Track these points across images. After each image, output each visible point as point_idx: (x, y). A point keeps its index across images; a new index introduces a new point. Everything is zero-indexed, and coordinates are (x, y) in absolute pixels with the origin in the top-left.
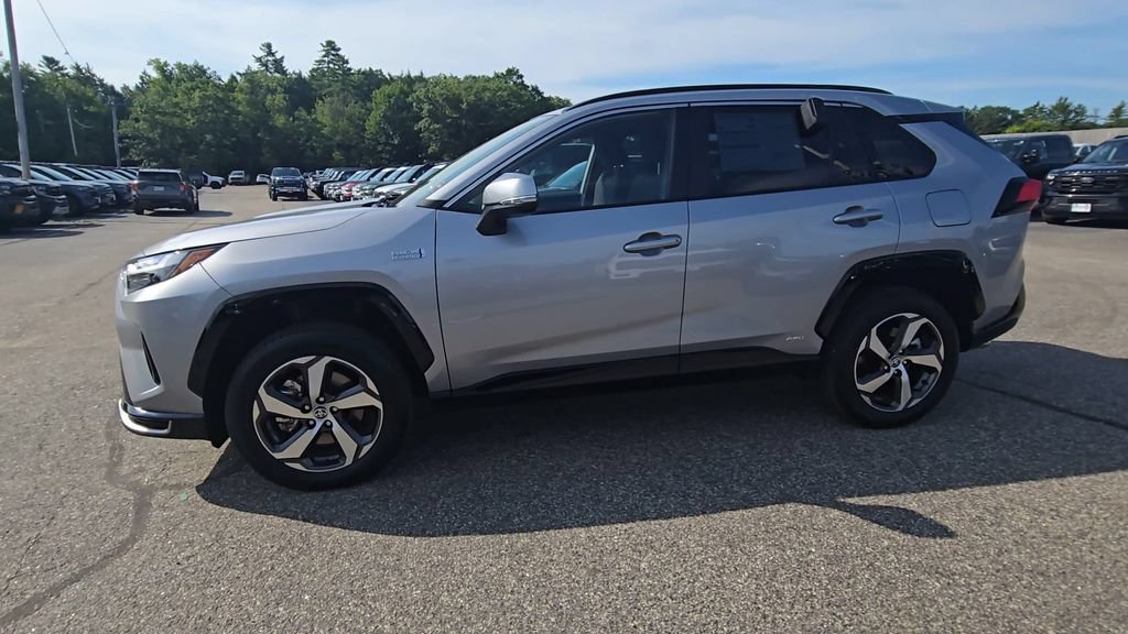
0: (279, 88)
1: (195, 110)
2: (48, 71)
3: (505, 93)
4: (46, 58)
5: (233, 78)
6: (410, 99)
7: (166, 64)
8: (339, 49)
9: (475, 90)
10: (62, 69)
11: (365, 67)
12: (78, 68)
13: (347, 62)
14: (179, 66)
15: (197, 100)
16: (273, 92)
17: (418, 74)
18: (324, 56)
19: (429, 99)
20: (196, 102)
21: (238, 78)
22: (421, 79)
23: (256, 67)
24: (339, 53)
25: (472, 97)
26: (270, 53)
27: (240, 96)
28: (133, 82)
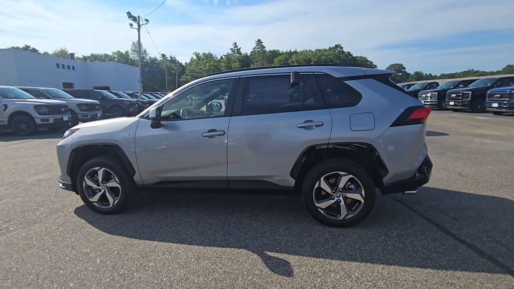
0: (237, 60)
1: (206, 71)
2: (162, 59)
3: (332, 56)
4: (162, 54)
5: (222, 57)
6: (289, 62)
7: (199, 54)
8: (262, 43)
9: (317, 56)
10: (166, 58)
11: (272, 49)
12: (171, 57)
13: (265, 48)
14: (204, 54)
15: (207, 67)
16: (235, 62)
17: (295, 50)
18: (256, 46)
19: (297, 60)
20: (207, 68)
21: (224, 57)
22: (295, 52)
23: (230, 52)
24: (263, 44)
25: (316, 59)
26: (236, 47)
27: (223, 64)
28: (188, 61)
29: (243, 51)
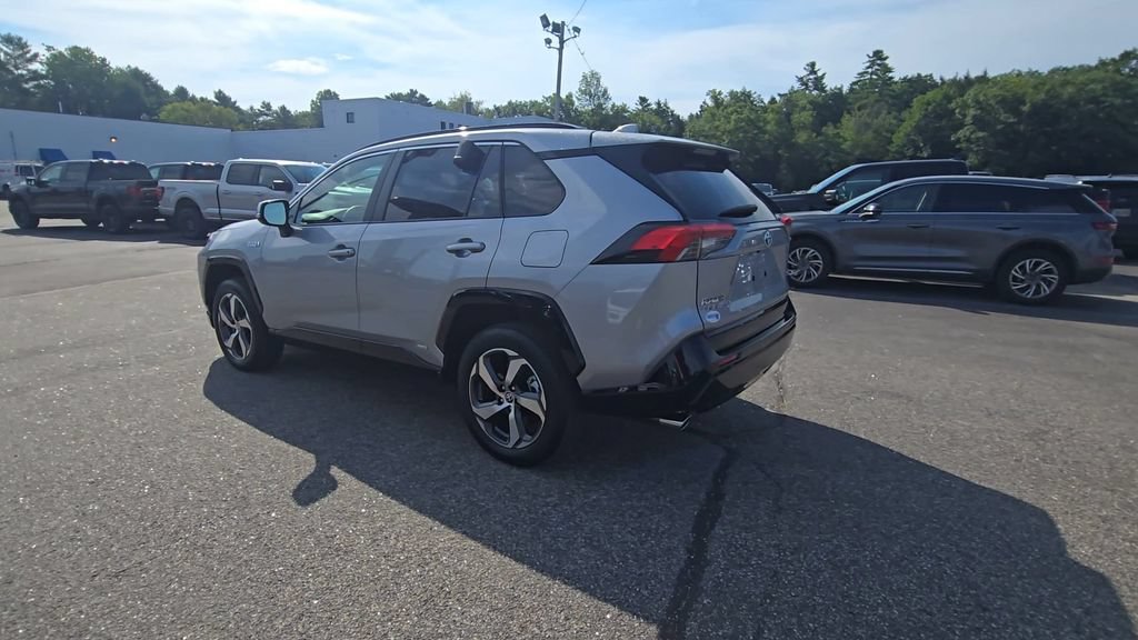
0: (808, 106)
1: (729, 132)
2: (640, 107)
3: (1099, 86)
4: (641, 98)
5: (773, 100)
6: (953, 105)
7: (720, 93)
8: (887, 58)
9: (1047, 87)
10: (649, 105)
11: (911, 73)
12: (659, 104)
13: (890, 70)
14: (732, 94)
15: (733, 122)
16: (804, 108)
17: (980, 73)
18: (868, 68)
19: (978, 102)
20: (730, 126)
21: (778, 98)
22: (983, 79)
23: (797, 86)
24: (887, 62)
25: (1042, 96)
26: (813, 72)
27: (770, 116)
28: (696, 110)
29: (830, 84)
